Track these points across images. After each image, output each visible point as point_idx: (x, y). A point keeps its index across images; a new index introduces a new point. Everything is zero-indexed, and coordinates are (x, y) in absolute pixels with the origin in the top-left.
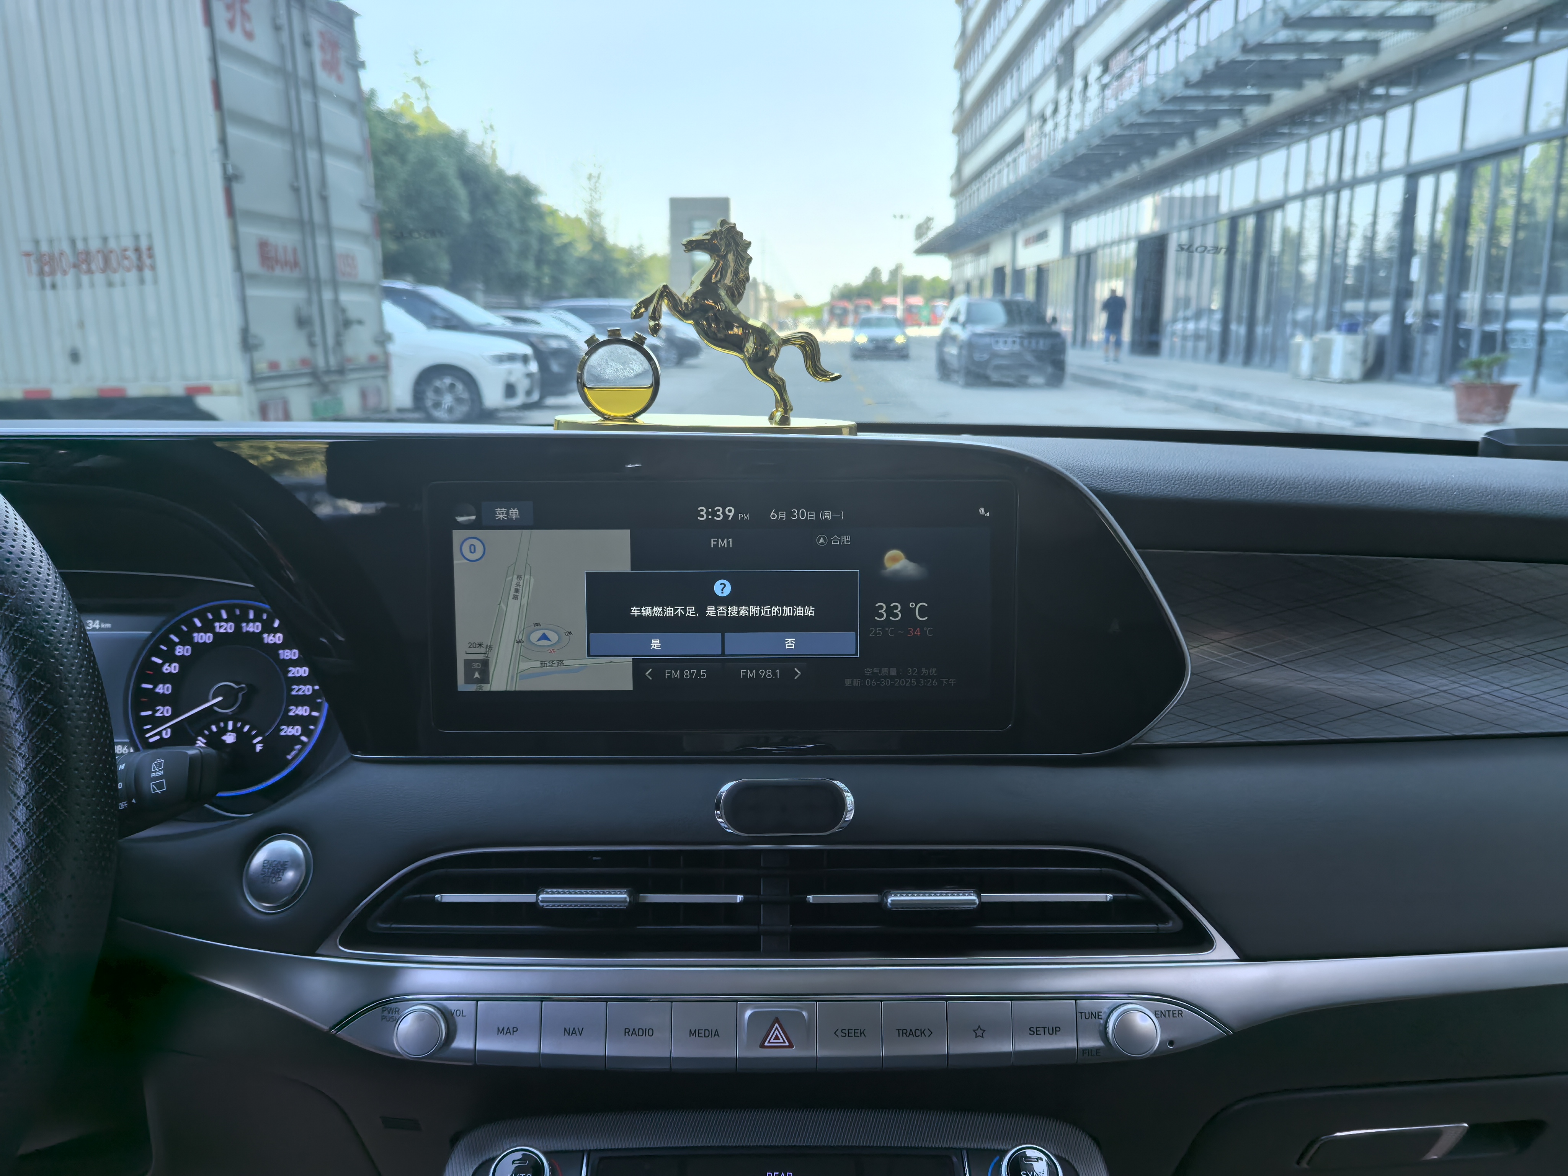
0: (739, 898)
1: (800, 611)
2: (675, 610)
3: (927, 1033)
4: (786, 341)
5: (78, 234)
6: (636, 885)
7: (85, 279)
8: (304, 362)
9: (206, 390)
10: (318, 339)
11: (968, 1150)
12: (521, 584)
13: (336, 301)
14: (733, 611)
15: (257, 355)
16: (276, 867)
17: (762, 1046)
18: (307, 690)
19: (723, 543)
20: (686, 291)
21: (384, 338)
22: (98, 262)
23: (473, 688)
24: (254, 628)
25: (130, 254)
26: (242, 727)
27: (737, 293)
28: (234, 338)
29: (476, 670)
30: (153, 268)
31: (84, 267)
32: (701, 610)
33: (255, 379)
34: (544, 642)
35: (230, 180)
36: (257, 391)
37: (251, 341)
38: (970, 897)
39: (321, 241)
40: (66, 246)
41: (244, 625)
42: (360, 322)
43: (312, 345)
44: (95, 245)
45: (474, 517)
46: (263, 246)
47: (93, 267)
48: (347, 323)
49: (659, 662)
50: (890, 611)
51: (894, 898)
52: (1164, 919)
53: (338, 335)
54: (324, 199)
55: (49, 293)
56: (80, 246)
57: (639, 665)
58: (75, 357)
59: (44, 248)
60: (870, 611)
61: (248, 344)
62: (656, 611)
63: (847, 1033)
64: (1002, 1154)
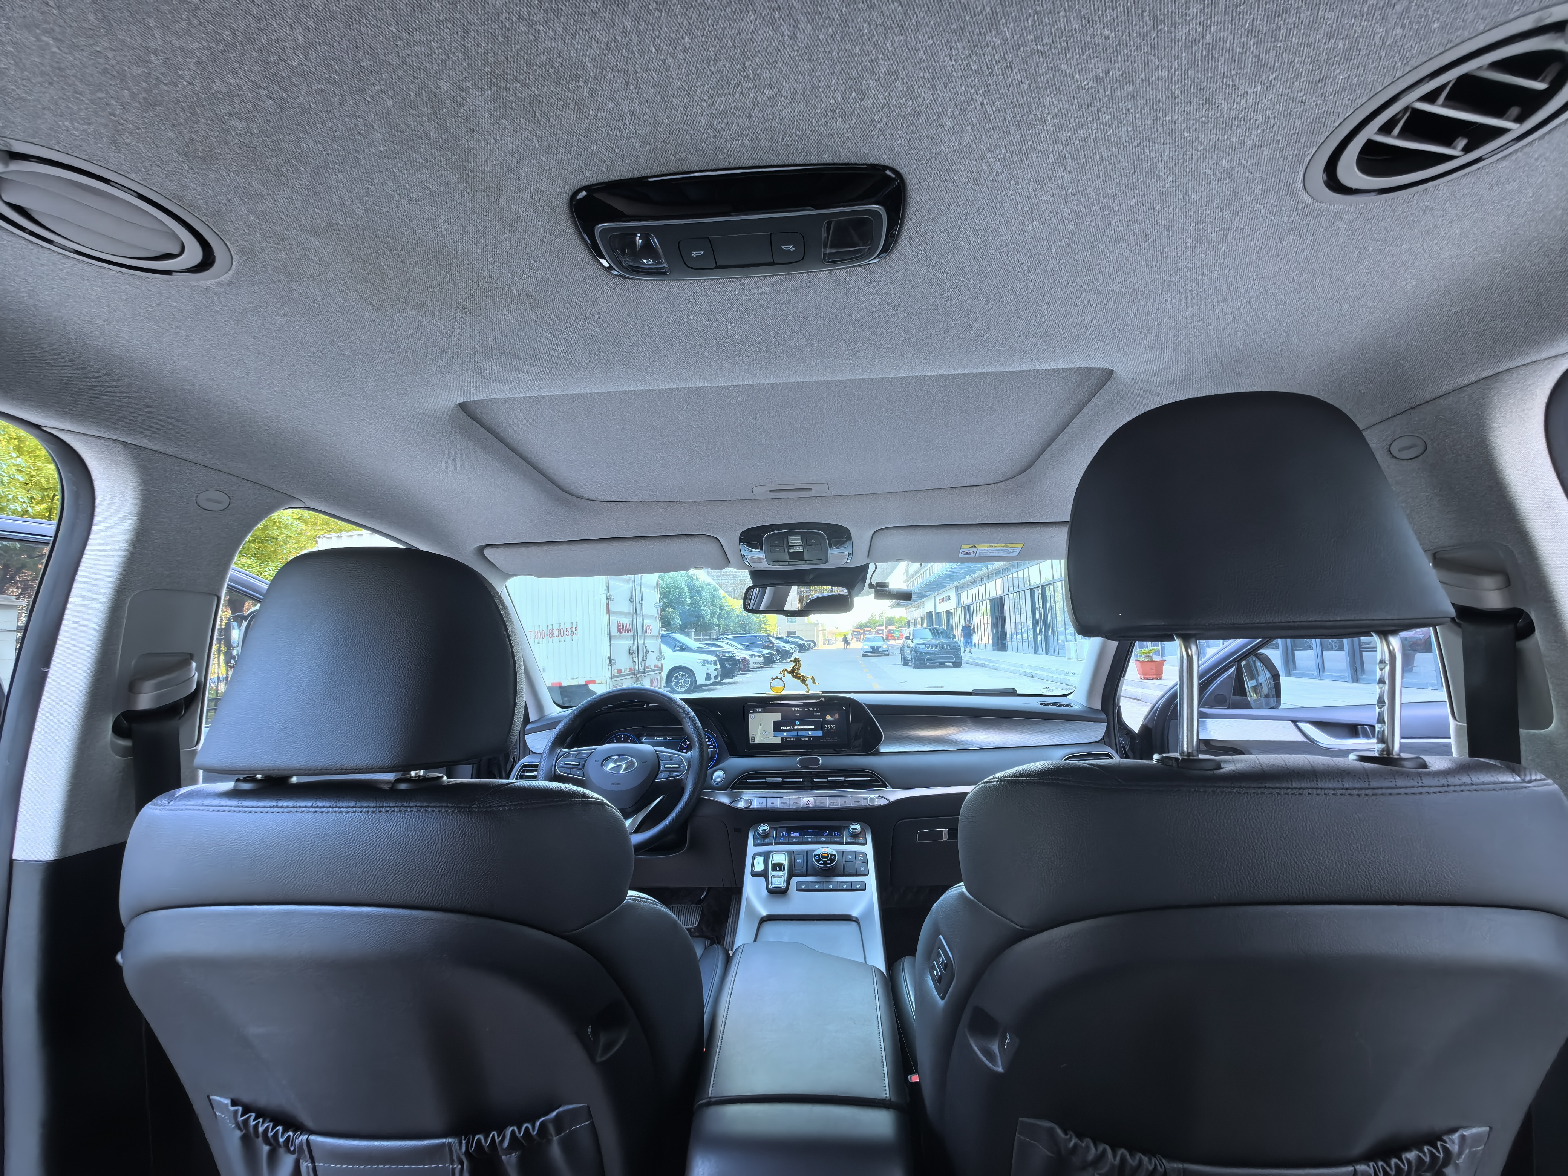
0: (801, 780)
1: (811, 727)
2: (789, 727)
3: (836, 803)
4: (808, 677)
5: (550, 623)
6: (782, 778)
7: (550, 640)
8: (631, 669)
9: (593, 682)
10: (636, 659)
11: (844, 826)
12: (761, 723)
13: (644, 643)
14: (799, 727)
15: (613, 667)
16: (718, 776)
19: (797, 715)
21: (661, 657)
22: (556, 633)
23: (752, 743)
25: (569, 630)
27: (799, 669)
28: (607, 661)
29: (753, 739)
30: (577, 635)
31: (551, 635)
32: (793, 727)
33: (612, 677)
34: (765, 734)
35: (609, 600)
36: (613, 681)
38: (845, 778)
39: (640, 620)
40: (545, 628)
42: (652, 652)
43: (634, 662)
44: (556, 627)
45: (753, 711)
46: (619, 624)
47: (554, 635)
48: (647, 652)
49: (786, 737)
50: (828, 727)
51: (829, 778)
52: (879, 782)
53: (643, 657)
55: (536, 646)
56: (550, 627)
57: (782, 738)
59: (537, 629)
60: (824, 727)
61: (611, 663)
62: (785, 728)
63: (821, 803)
64: (850, 826)
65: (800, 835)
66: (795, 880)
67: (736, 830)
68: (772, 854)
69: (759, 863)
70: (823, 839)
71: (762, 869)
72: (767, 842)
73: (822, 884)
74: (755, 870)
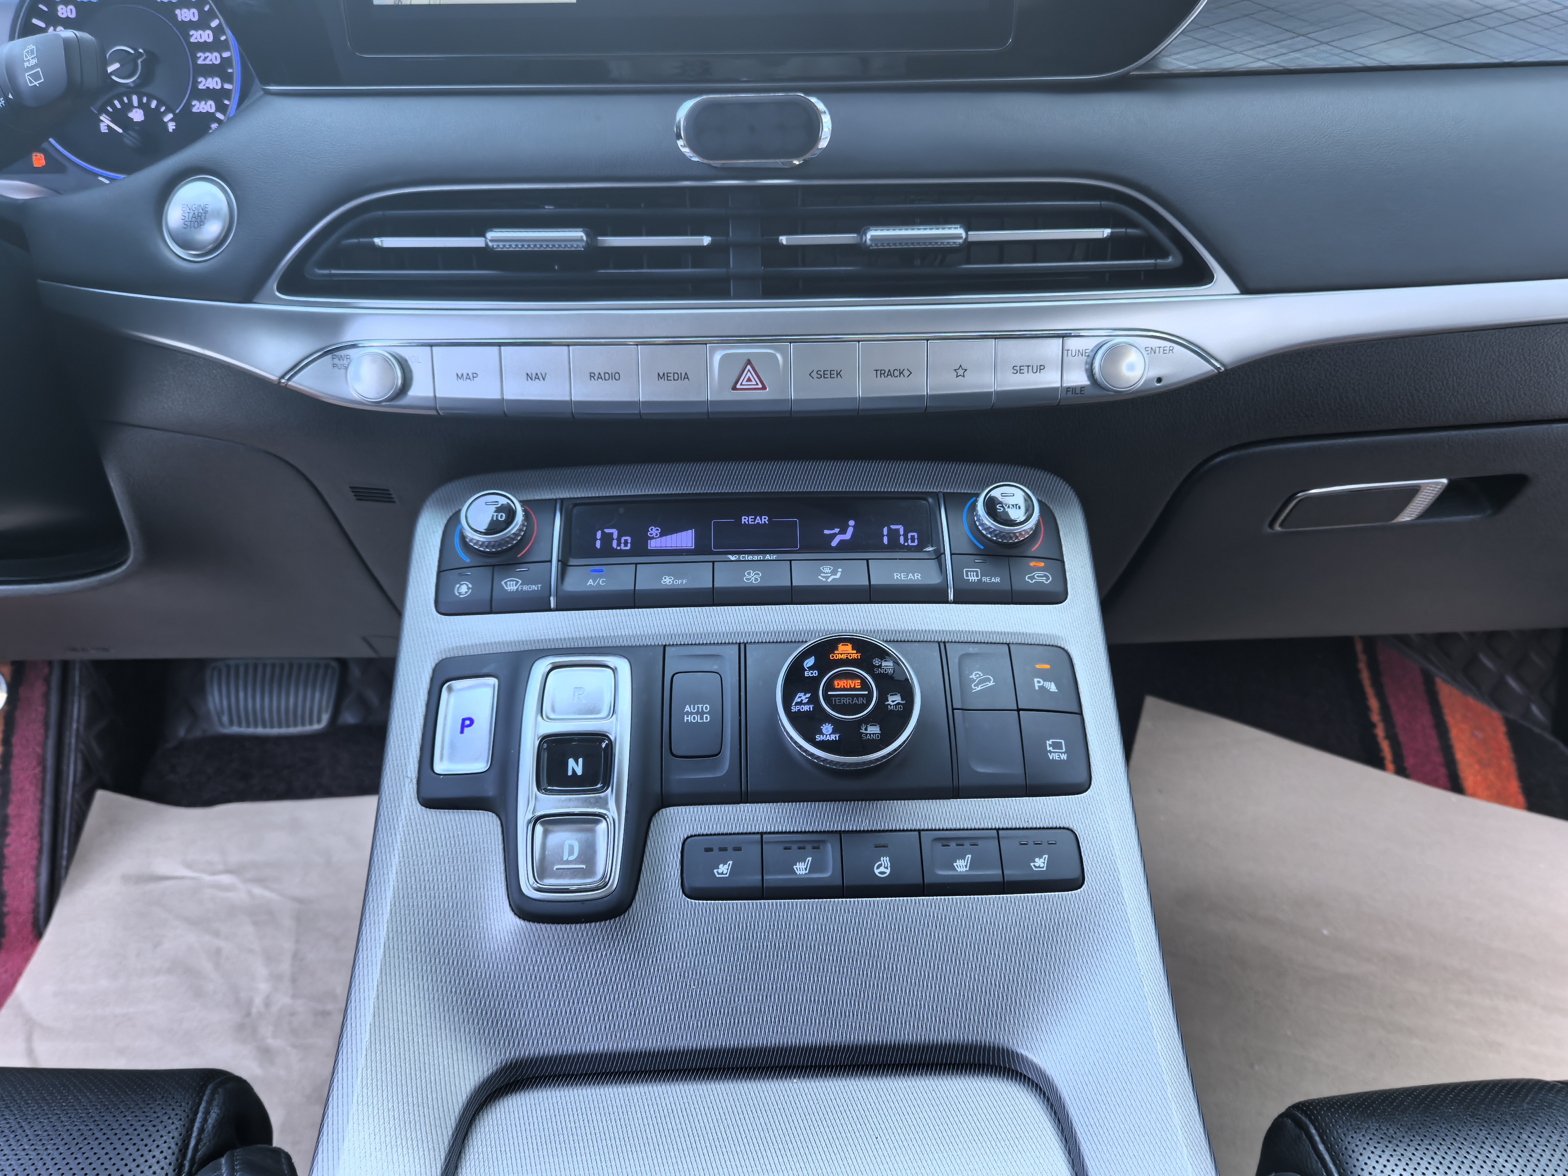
0: (706, 240)
3: (906, 373)
6: (595, 228)
11: (944, 494)
17: (734, 388)
18: (213, 58)
23: (390, 2)
26: (149, 102)
38: (955, 232)
51: (874, 233)
52: (1165, 254)
63: (823, 375)
64: (977, 495)
65: (700, 548)
66: (679, 823)
67: (362, 494)
68: (541, 666)
69: (467, 723)
70: (827, 569)
71: (480, 766)
72: (512, 593)
73: (830, 851)
74: (441, 766)
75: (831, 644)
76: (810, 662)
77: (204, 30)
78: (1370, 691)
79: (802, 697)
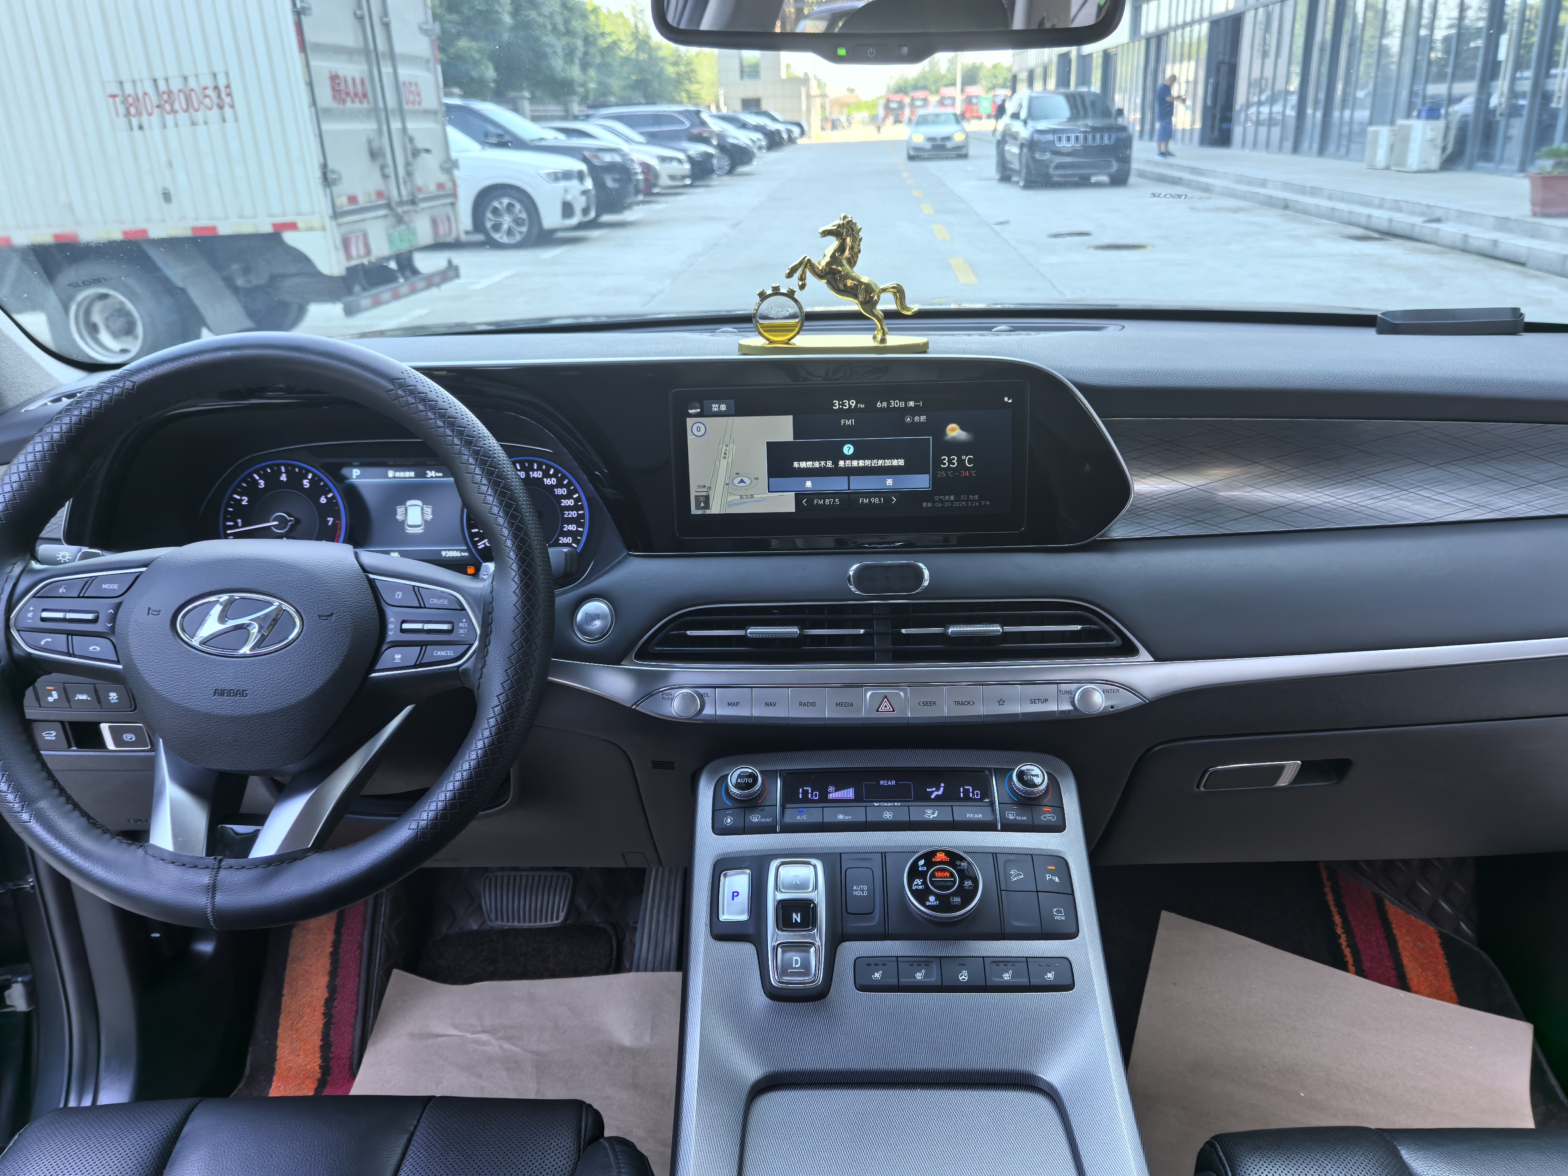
0: (862, 631)
1: (895, 462)
2: (820, 464)
3: (971, 703)
4: (884, 290)
5: (159, 75)
6: (802, 625)
7: (169, 118)
8: (380, 194)
9: (293, 226)
10: (390, 171)
11: (994, 768)
12: (728, 449)
13: (404, 130)
14: (855, 463)
15: (336, 189)
16: (591, 618)
17: (877, 711)
18: (574, 514)
19: (848, 422)
20: (822, 262)
21: (450, 165)
22: (180, 103)
23: (700, 512)
24: (538, 474)
25: (210, 92)
27: (852, 262)
28: (318, 174)
29: (702, 501)
30: (232, 106)
31: (168, 107)
32: (836, 463)
33: (336, 215)
34: (742, 484)
35: (299, 14)
36: (339, 225)
37: (331, 176)
38: (997, 628)
39: (387, 69)
40: (149, 88)
41: (531, 473)
42: (428, 151)
43: (385, 177)
44: (176, 85)
45: (699, 410)
46: (334, 78)
47: (177, 106)
48: (416, 153)
49: (811, 495)
50: (950, 462)
51: (951, 630)
52: (1112, 639)
53: (408, 164)
54: (386, 26)
55: (137, 132)
56: (162, 86)
57: (799, 497)
58: (167, 197)
59: (129, 89)
60: (938, 462)
61: (328, 179)
62: (809, 464)
63: (926, 704)
64: (1013, 770)
65: (858, 799)
66: (852, 950)
67: (656, 765)
68: (774, 864)
69: (735, 894)
70: (929, 811)
71: (744, 917)
72: (756, 823)
73: (935, 967)
74: (723, 918)
75: (933, 853)
76: (922, 862)
77: (569, 499)
78: (1334, 909)
79: (918, 881)
